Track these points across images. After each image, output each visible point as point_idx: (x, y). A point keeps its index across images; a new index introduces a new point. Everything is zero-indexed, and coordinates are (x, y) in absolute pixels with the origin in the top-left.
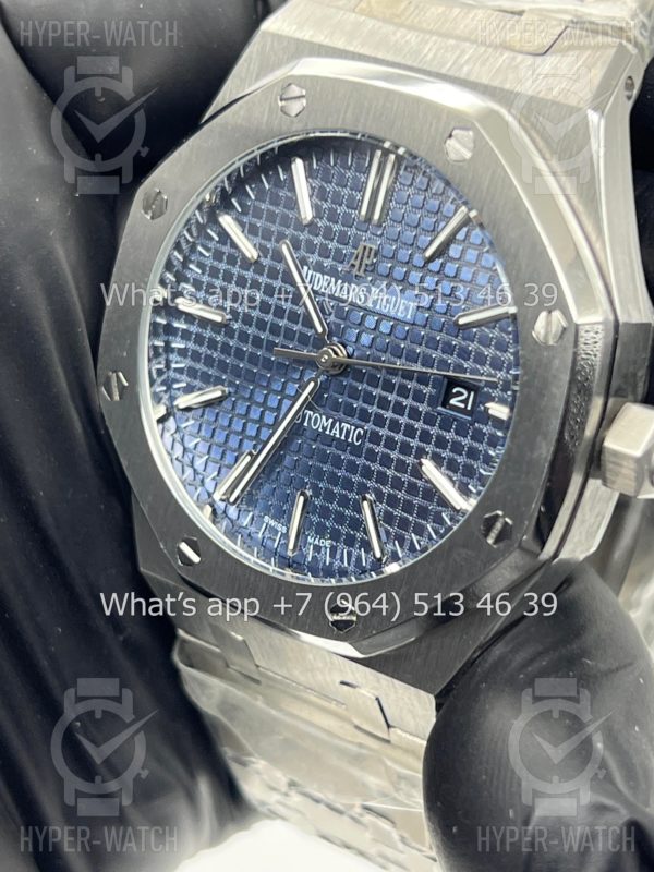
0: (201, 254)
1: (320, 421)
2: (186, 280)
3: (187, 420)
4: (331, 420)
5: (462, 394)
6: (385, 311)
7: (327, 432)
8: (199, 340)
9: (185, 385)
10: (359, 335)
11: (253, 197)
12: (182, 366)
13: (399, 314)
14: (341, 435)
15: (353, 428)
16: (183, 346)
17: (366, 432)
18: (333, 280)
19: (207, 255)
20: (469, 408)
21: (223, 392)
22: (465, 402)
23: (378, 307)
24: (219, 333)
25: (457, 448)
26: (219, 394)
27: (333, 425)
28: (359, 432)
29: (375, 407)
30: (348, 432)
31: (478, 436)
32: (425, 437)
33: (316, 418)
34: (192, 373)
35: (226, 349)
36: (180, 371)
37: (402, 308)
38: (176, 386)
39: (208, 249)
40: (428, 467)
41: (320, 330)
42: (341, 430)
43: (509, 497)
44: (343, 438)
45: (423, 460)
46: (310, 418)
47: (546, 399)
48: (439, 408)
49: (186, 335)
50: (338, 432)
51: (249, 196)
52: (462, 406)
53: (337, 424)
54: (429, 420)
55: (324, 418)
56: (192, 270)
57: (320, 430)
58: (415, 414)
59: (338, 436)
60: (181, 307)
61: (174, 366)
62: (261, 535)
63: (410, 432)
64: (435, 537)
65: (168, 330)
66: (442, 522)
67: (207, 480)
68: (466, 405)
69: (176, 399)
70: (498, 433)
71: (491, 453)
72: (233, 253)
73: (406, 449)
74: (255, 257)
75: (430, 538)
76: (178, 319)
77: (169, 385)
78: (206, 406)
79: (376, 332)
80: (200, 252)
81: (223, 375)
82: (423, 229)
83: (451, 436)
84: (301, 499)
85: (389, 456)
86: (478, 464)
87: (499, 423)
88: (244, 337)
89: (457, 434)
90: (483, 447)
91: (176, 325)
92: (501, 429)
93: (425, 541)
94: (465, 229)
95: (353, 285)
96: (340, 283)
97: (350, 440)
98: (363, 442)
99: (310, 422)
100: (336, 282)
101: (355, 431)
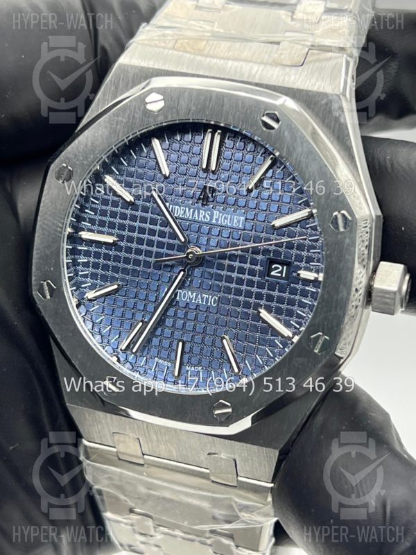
0: (93, 203)
1: (187, 296)
2: (84, 220)
3: (94, 306)
4: (195, 294)
5: (279, 268)
6: (224, 224)
7: (193, 301)
8: (97, 255)
9: (90, 284)
10: (208, 241)
11: (126, 165)
12: (87, 272)
13: (234, 225)
14: (202, 302)
15: (210, 296)
16: (86, 260)
17: (219, 298)
18: (187, 209)
19: (98, 202)
20: (284, 276)
21: (118, 285)
22: (281, 272)
23: (219, 222)
24: (111, 250)
25: (281, 300)
26: (116, 287)
27: (197, 296)
28: (215, 299)
29: (223, 283)
30: (207, 299)
31: (293, 291)
32: (259, 296)
33: (185, 293)
34: (94, 276)
35: (117, 259)
36: (86, 276)
37: (235, 221)
38: (83, 286)
39: (97, 199)
40: (264, 314)
41: (183, 240)
42: (202, 299)
43: (326, 323)
44: (204, 303)
45: (260, 310)
46: (180, 294)
47: (343, 262)
48: (266, 278)
49: (87, 254)
50: (200, 301)
51: (124, 164)
52: (279, 275)
53: (200, 296)
54: (261, 286)
55: (190, 293)
56: (87, 213)
57: (188, 300)
58: (251, 283)
59: (200, 302)
60: (83, 237)
61: (80, 273)
62: (153, 370)
63: (249, 294)
64: (272, 355)
65: (73, 252)
66: (275, 346)
67: (112, 341)
68: (282, 274)
69: (85, 294)
70: (307, 288)
71: (303, 300)
72: (116, 199)
73: (247, 305)
74: (133, 200)
75: (268, 356)
76: (81, 244)
77: (78, 286)
78: (106, 296)
79: (220, 238)
80: (92, 201)
81: (117, 276)
82: (244, 173)
83: (276, 293)
84: (181, 344)
85: (236, 311)
86: (295, 308)
87: (307, 282)
88: (129, 250)
89: (280, 292)
90: (297, 297)
91: (79, 248)
92: (309, 286)
93: (265, 358)
94: (271, 170)
95: (201, 211)
96: (192, 210)
97: (209, 304)
98: (218, 304)
99: (180, 297)
100: (189, 210)
101: (212, 298)
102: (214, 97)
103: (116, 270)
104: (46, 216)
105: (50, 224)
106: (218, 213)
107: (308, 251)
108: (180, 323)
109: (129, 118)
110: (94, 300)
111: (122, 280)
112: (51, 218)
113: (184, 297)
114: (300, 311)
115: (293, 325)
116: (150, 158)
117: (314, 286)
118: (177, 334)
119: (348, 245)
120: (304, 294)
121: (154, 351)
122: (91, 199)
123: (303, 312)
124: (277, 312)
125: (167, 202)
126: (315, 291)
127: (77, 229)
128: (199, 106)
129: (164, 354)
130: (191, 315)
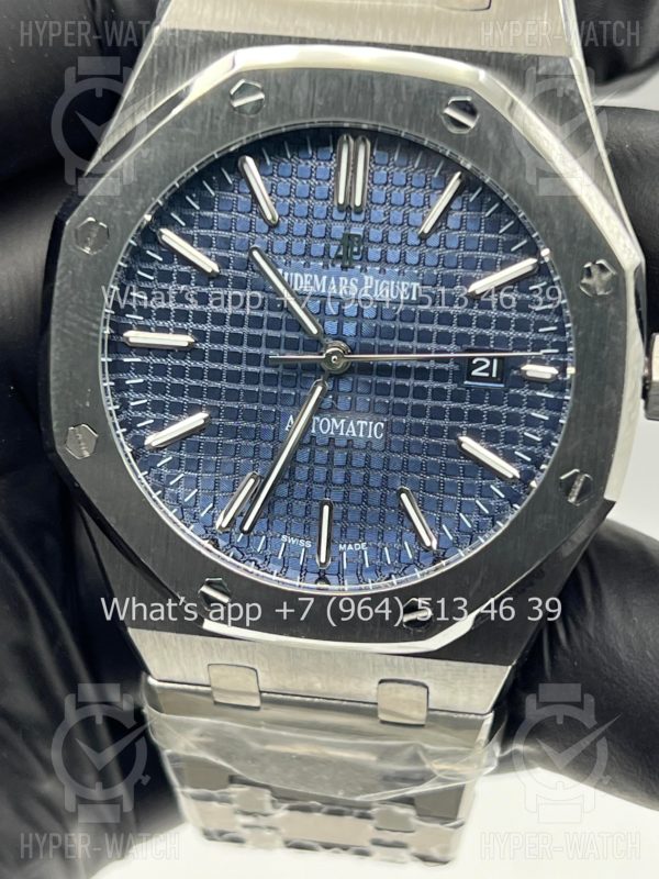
0: (143, 279)
1: (333, 425)
3: (161, 458)
4: (342, 421)
5: (484, 363)
6: (384, 297)
7: (342, 434)
8: (159, 370)
9: (151, 421)
10: (358, 328)
11: (197, 208)
12: (145, 401)
13: (402, 297)
14: (358, 433)
15: (371, 423)
16: (141, 380)
17: (386, 424)
18: (316, 276)
19: (152, 278)
20: (494, 375)
21: (205, 419)
22: (489, 370)
23: (376, 295)
24: (185, 359)
25: (494, 418)
26: (198, 422)
27: (347, 424)
28: (379, 426)
29: (391, 397)
30: (366, 428)
31: (515, 401)
32: (456, 415)
33: (325, 421)
34: (158, 407)
35: (196, 373)
36: (142, 408)
37: (403, 290)
38: (139, 425)
39: (150, 272)
40: (469, 444)
41: (315, 331)
42: (357, 428)
43: (585, 453)
44: (361, 435)
45: (462, 438)
46: (317, 424)
48: (466, 382)
49: (141, 369)
50: (353, 431)
51: (193, 207)
52: (487, 375)
53: (352, 423)
54: (457, 396)
55: (334, 420)
57: (332, 433)
58: (439, 394)
59: (354, 435)
60: (131, 340)
61: (132, 404)
62: (280, 557)
63: (438, 413)
64: (487, 512)
65: (115, 367)
66: (492, 495)
67: (202, 515)
68: (491, 373)
69: (144, 439)
70: (539, 394)
71: (533, 414)
72: (184, 269)
73: (436, 432)
74: (217, 270)
75: (480, 511)
76: (128, 354)
77: (129, 425)
78: (184, 439)
79: (378, 322)
80: (140, 276)
81: (199, 401)
82: (411, 206)
83: (484, 408)
84: (326, 508)
85: (419, 443)
86: (520, 429)
87: (538, 383)
88: (217, 356)
89: (491, 403)
90: (522, 411)
91: (126, 360)
92: (540, 389)
93: (475, 517)
94: (460, 198)
95: (341, 279)
96: (324, 278)
97: (370, 436)
98: (385, 436)
99: (317, 428)
100: (320, 279)
101: (373, 426)
102: (355, 81)
103: (196, 392)
104: (68, 312)
105: (75, 325)
106: (372, 278)
107: (536, 331)
108: (320, 473)
109: (203, 128)
110: (161, 449)
111: (209, 408)
112: (76, 316)
113: (325, 428)
114: (530, 432)
115: (519, 457)
116: (239, 193)
117: (550, 390)
118: (318, 491)
119: (613, 317)
120: (534, 403)
121: (279, 524)
122: (139, 272)
123: (535, 434)
124: (490, 439)
125: (278, 267)
126: (552, 396)
127: (119, 328)
128: (330, 99)
129: (297, 527)
130: (339, 458)
